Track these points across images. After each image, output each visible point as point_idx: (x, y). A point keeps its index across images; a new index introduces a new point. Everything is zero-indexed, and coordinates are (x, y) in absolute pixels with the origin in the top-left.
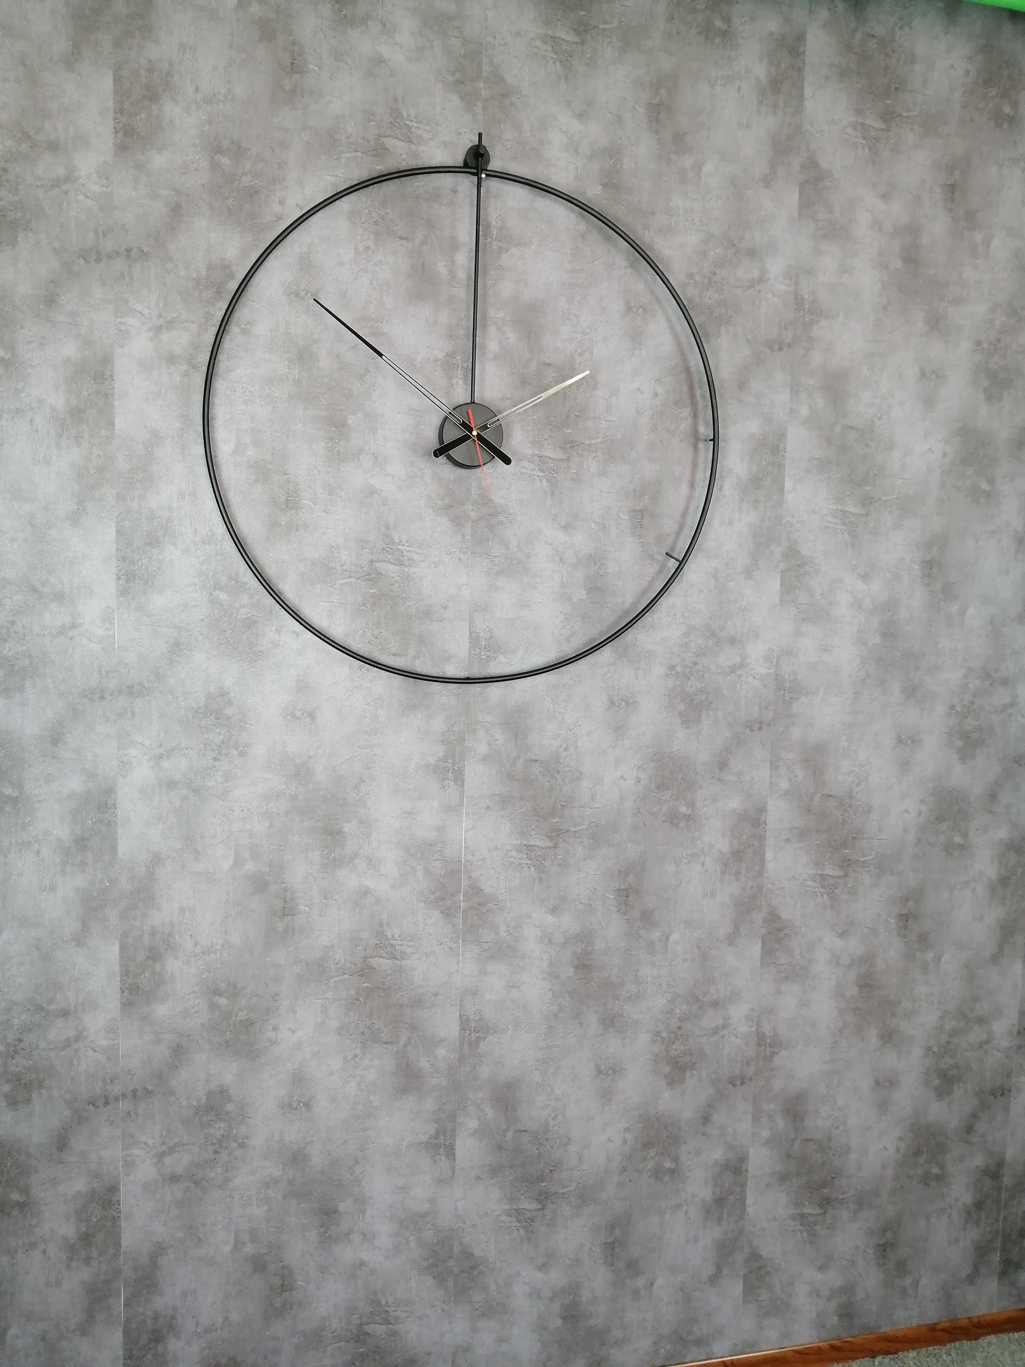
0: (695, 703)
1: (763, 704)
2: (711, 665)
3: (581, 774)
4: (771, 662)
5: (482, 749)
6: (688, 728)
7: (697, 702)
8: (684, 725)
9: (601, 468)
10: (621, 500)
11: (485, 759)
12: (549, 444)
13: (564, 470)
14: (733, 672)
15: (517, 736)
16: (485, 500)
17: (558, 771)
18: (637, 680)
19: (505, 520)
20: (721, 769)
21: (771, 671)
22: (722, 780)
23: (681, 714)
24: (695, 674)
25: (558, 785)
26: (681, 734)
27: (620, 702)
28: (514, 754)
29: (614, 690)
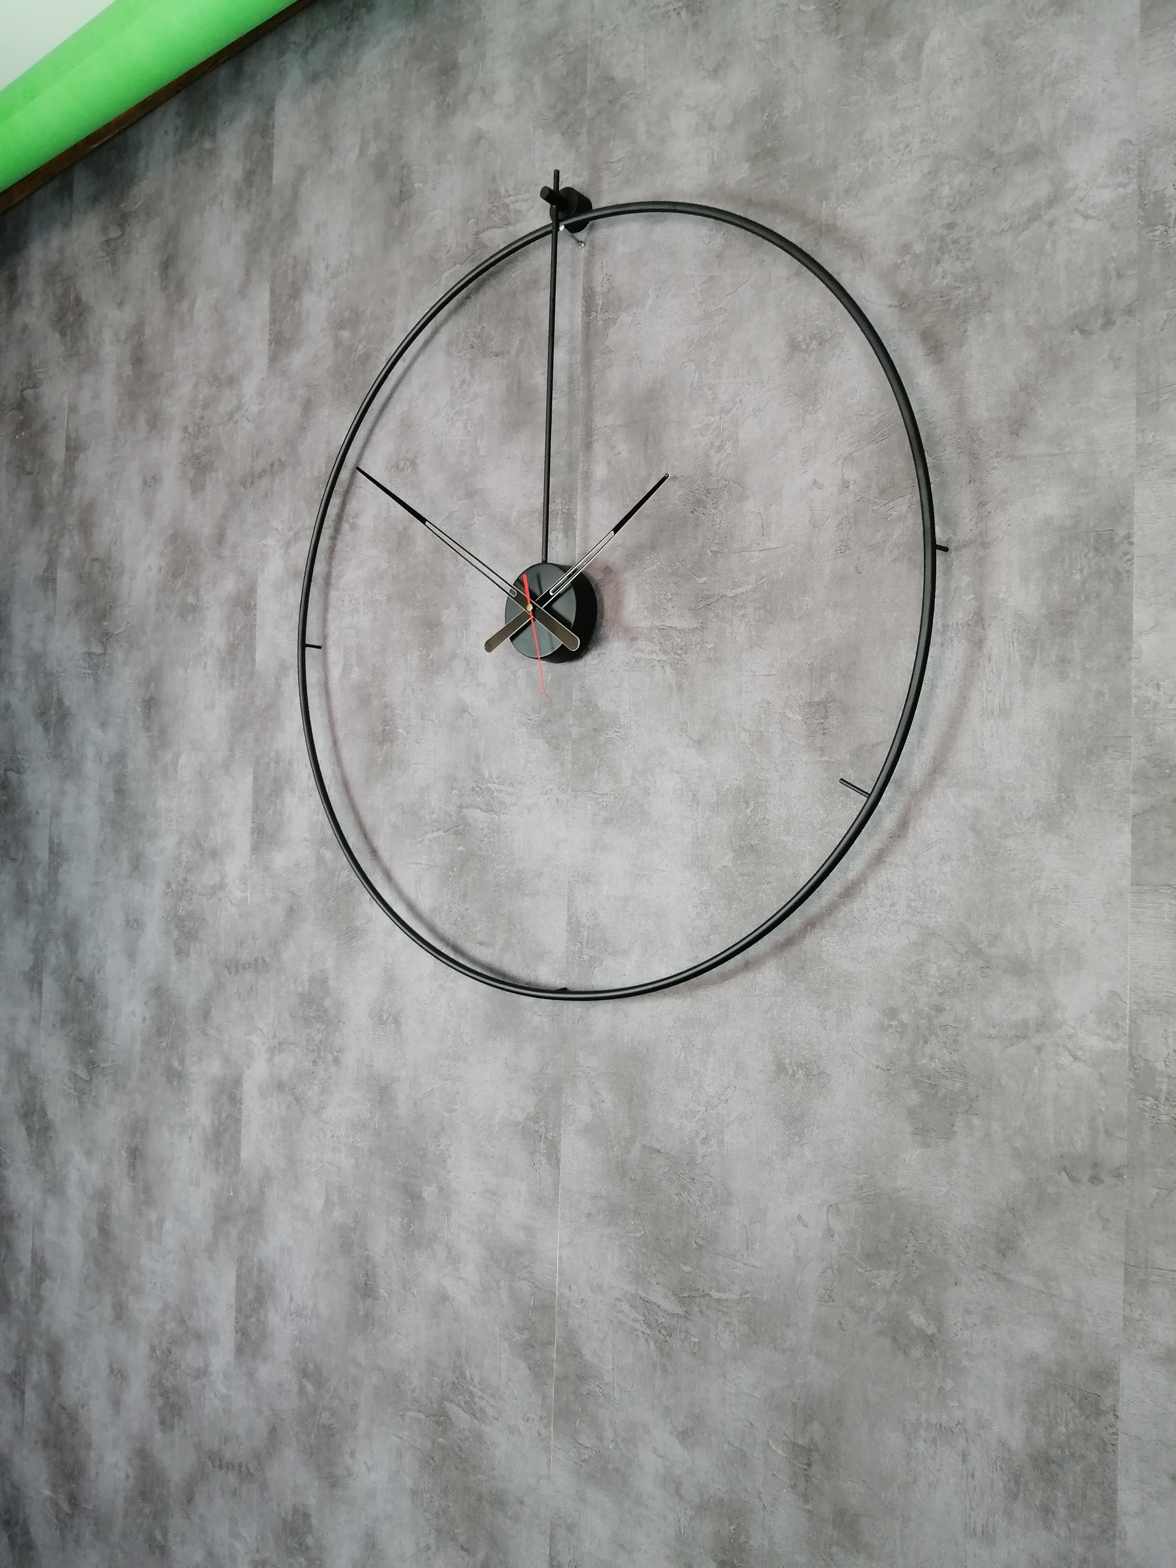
0: (940, 1095)
1: (1100, 1120)
2: (973, 1018)
3: (730, 1194)
4: (1117, 1025)
5: (584, 1113)
6: (926, 1145)
7: (944, 1091)
8: (918, 1137)
9: (754, 633)
10: (789, 687)
11: (587, 1130)
12: (673, 607)
13: (696, 645)
14: (1023, 1038)
15: (631, 1100)
16: (590, 707)
17: (693, 1179)
18: (825, 1029)
19: (614, 736)
20: (1002, 1254)
21: (1119, 1046)
22: (1005, 1279)
23: (911, 1113)
24: (939, 1032)
25: (692, 1205)
26: (913, 1155)
27: (795, 1068)
28: (628, 1133)
29: (783, 1043)
